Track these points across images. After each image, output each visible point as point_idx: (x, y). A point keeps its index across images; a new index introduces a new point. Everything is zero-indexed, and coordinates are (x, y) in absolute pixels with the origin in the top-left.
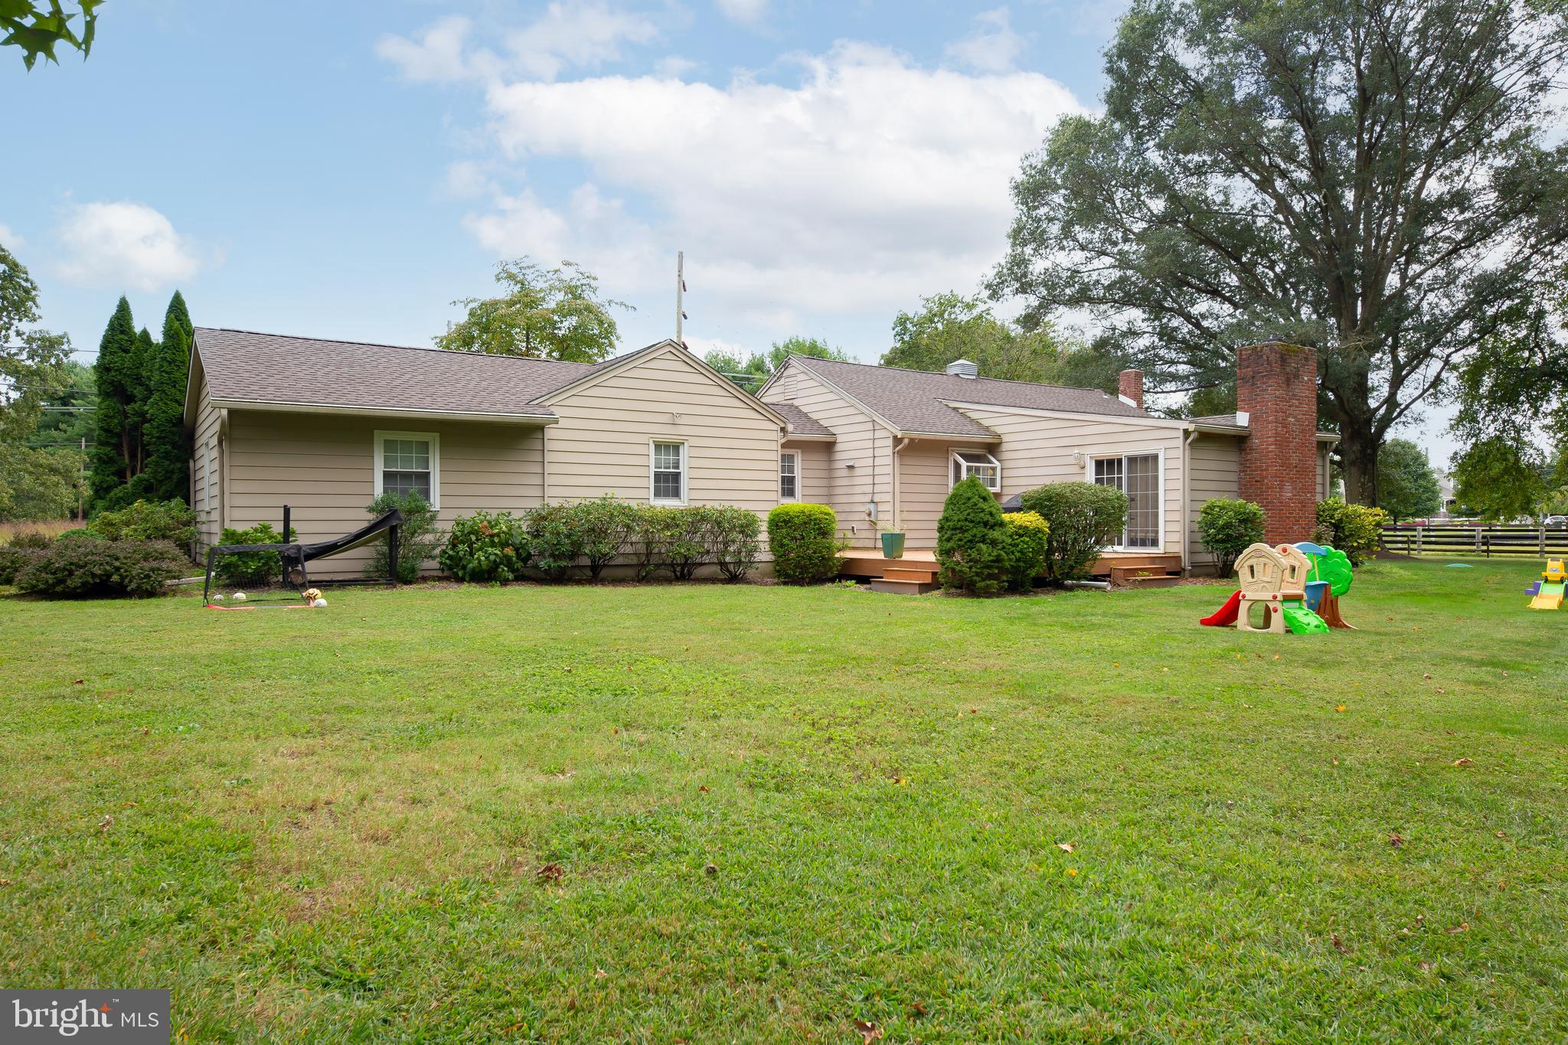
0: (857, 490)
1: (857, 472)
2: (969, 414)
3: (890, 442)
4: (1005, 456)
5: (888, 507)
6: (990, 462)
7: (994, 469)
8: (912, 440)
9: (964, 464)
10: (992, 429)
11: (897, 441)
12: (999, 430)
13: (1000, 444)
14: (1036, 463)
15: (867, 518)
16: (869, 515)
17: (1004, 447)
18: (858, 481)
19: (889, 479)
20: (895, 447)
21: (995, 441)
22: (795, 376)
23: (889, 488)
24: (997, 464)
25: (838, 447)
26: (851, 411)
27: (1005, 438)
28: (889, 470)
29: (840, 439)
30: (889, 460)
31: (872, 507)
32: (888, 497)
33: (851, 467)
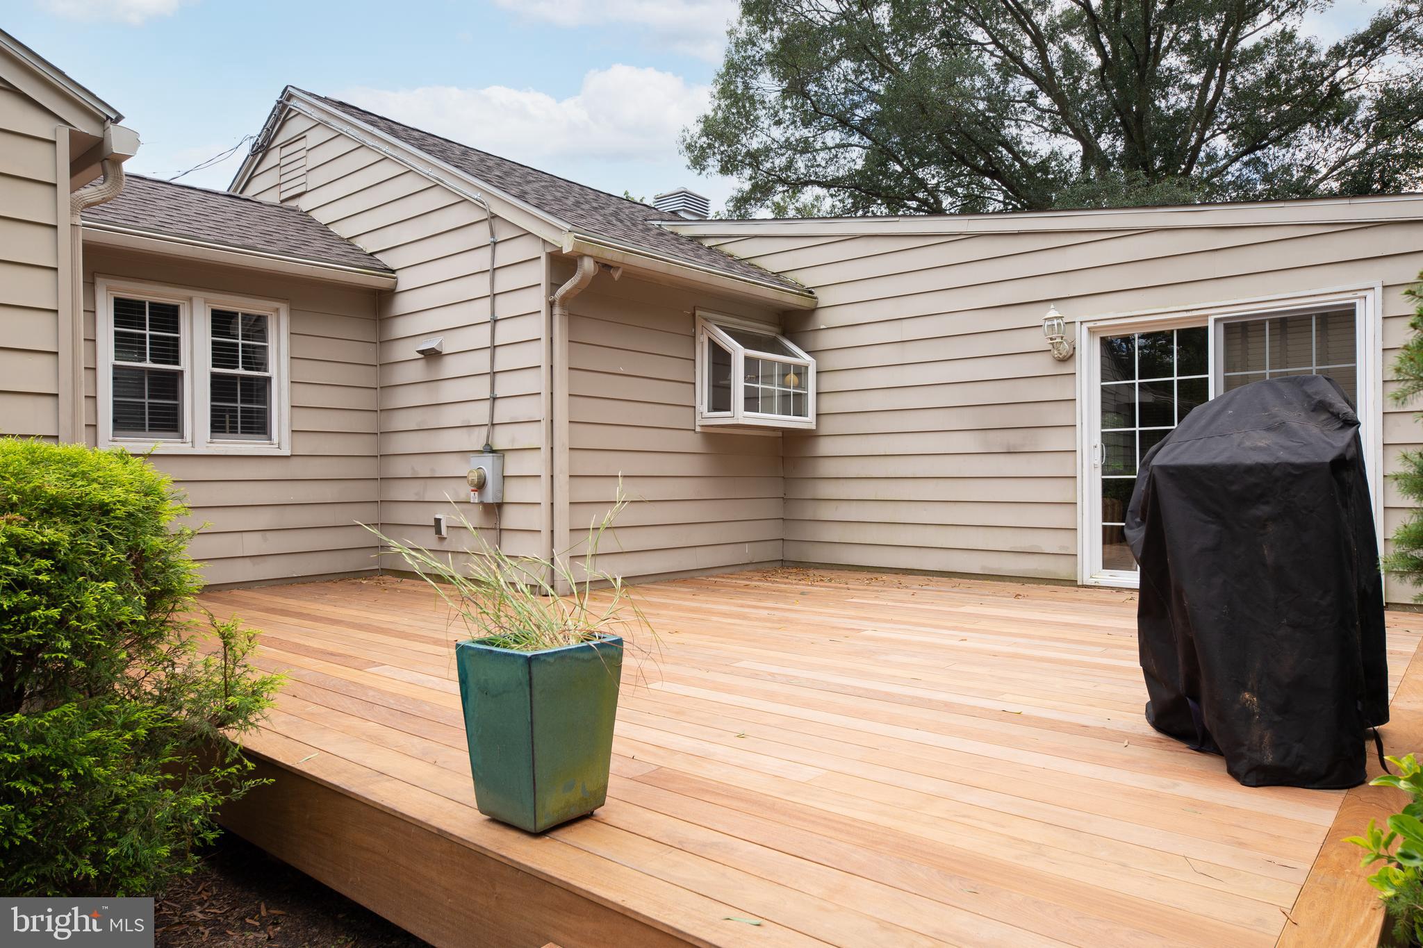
0: (452, 416)
1: (451, 367)
2: (728, 249)
3: (539, 273)
4: (827, 340)
5: (534, 464)
6: (786, 352)
7: (801, 371)
8: (605, 267)
9: (739, 353)
10: (791, 277)
11: (561, 265)
12: (808, 279)
13: (811, 312)
14: (913, 354)
15: (474, 497)
16: (480, 486)
17: (825, 319)
18: (449, 392)
19: (537, 382)
20: (554, 286)
21: (803, 302)
22: (301, 137)
23: (538, 408)
24: (805, 359)
25: (404, 304)
26: (436, 199)
27: (824, 298)
28: (537, 355)
29: (405, 280)
30: (536, 328)
31: (487, 465)
32: (535, 436)
33: (432, 356)
